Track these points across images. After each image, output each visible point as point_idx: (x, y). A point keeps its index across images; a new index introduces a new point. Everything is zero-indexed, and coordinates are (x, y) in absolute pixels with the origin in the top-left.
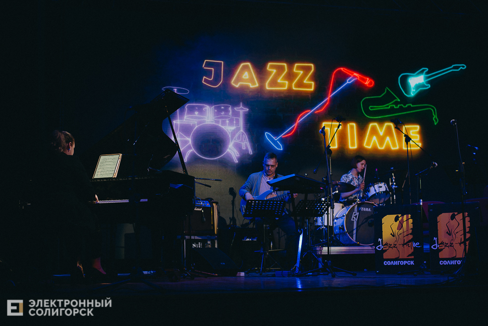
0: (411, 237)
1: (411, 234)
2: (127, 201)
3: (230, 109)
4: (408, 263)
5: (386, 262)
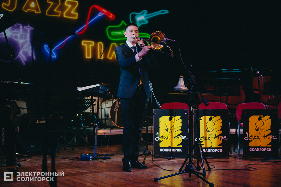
0: (180, 132)
4: (177, 150)
5: (161, 149)
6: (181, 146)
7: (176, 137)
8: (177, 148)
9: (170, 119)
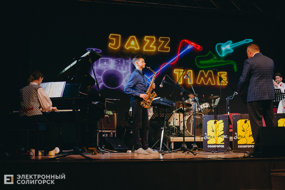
0: (223, 132)
1: (222, 131)
2: (72, 110)
3: (124, 61)
4: (221, 146)
5: (209, 146)
6: (223, 143)
7: (220, 136)
8: (220, 145)
9: (215, 123)
